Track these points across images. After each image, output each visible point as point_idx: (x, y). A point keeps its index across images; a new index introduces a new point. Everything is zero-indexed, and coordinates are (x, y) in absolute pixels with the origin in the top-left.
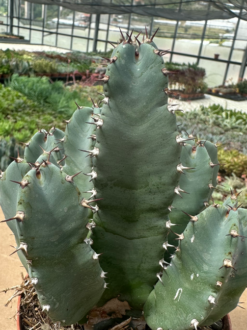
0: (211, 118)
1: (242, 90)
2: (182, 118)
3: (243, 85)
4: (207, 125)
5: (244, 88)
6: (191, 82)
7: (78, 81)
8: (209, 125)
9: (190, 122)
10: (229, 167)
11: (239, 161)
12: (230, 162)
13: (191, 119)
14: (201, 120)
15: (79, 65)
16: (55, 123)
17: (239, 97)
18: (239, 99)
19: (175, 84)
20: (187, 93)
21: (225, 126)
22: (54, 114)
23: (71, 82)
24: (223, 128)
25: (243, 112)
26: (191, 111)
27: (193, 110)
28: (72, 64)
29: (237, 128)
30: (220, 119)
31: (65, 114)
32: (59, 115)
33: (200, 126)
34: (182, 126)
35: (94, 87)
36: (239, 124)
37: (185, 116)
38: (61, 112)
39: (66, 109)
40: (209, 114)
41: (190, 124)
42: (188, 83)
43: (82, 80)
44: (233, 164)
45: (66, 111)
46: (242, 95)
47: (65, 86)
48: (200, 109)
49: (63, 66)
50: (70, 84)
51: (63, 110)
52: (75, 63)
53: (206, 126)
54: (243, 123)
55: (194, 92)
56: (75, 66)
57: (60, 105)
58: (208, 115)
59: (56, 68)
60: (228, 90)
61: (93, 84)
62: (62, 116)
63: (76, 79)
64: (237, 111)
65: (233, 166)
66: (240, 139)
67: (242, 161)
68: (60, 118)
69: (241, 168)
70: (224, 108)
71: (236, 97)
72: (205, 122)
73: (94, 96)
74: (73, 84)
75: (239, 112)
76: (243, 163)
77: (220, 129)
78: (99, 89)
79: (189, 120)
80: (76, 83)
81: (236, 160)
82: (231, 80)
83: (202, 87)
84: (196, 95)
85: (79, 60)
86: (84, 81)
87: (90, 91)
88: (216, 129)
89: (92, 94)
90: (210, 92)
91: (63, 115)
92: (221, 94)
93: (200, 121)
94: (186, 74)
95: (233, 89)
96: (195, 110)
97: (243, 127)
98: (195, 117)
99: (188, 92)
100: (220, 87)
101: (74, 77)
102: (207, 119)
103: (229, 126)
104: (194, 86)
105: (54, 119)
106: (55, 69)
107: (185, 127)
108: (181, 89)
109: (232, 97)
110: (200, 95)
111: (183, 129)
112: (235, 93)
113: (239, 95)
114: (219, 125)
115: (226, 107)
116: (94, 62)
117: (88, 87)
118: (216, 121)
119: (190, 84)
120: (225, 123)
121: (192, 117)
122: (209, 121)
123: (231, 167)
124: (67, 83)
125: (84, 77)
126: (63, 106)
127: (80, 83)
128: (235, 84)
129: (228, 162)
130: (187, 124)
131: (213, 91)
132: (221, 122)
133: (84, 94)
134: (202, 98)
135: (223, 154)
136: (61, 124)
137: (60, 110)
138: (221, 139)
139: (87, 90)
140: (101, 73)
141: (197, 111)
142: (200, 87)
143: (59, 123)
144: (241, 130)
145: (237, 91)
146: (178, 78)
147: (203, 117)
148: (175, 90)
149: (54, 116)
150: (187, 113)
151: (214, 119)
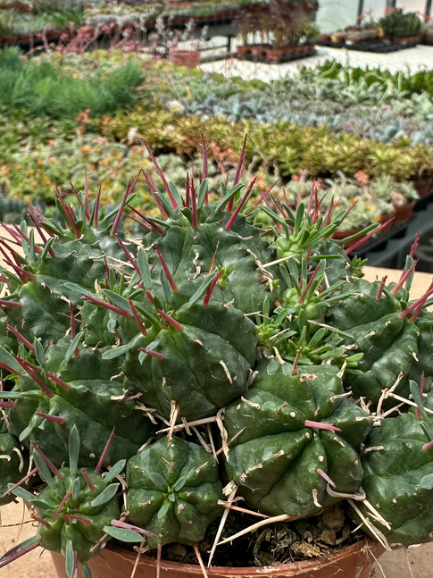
0: (319, 85)
1: (391, 30)
2: (261, 93)
3: (392, 20)
4: (312, 101)
5: (395, 25)
6: (283, 25)
7: (52, 45)
8: (315, 99)
9: (278, 98)
10: (336, 163)
11: (353, 149)
12: (337, 155)
13: (278, 93)
14: (299, 92)
15: (58, 15)
16: (9, 126)
17: (385, 46)
18: (386, 49)
19: (254, 33)
20: (279, 48)
21: (346, 97)
22: (6, 111)
23: (39, 48)
24: (340, 102)
25: (382, 70)
26: (281, 77)
27: (283, 75)
28: (45, 15)
29: (368, 99)
30: (335, 88)
31: (27, 108)
32: (16, 111)
33: (296, 103)
34: (259, 106)
35: (87, 54)
36: (372, 92)
37: (268, 89)
38: (18, 105)
39: (27, 98)
40: (315, 78)
41: (276, 102)
42: (279, 26)
43: (60, 42)
44: (342, 156)
45: (30, 102)
46: (392, 40)
47: (29, 57)
48: (297, 72)
49: (26, 20)
50: (37, 53)
51: (22, 100)
52: (49, 14)
53: (308, 102)
54: (380, 88)
55: (293, 44)
56: (51, 18)
57: (16, 93)
58: (312, 81)
59: (9, 24)
60: (364, 34)
61: (86, 47)
62: (20, 112)
63: (49, 42)
64: (371, 68)
65: (343, 160)
66: (371, 118)
67: (358, 149)
68: (16, 116)
69: (357, 164)
70: (344, 65)
71: (380, 45)
72: (306, 95)
73: (88, 69)
74: (44, 50)
75: (374, 69)
76: (359, 152)
77: (335, 105)
78: (97, 57)
79: (275, 95)
80: (50, 48)
81: (345, 148)
82: (369, 13)
83: (307, 32)
84: (299, 49)
85: (60, 7)
86: (65, 44)
87: (80, 63)
88: (327, 105)
89: (83, 67)
90: (327, 42)
91: (23, 110)
92: (349, 43)
93: (297, 96)
94: (273, 9)
95: (372, 31)
96: (287, 76)
97: (378, 96)
98: (288, 89)
99: (281, 45)
100: (349, 29)
101: (44, 39)
102: (311, 89)
103: (354, 98)
104: (293, 33)
105: (5, 120)
106: (8, 28)
107: (265, 108)
108: (265, 41)
109: (373, 46)
110: (306, 48)
111: (260, 112)
112: (377, 39)
113: (387, 42)
114: (334, 99)
115: (348, 63)
116: (90, 7)
117: (74, 54)
118: (328, 91)
119: (281, 29)
120: (344, 92)
121: (282, 88)
122: (315, 93)
123: (340, 164)
124: (32, 51)
125: (64, 36)
126: (22, 93)
127: (59, 48)
128: (376, 21)
129: (333, 155)
130: (270, 101)
131: (334, 39)
132: (337, 92)
133: (67, 68)
134: (312, 54)
135: (328, 145)
136: (20, 126)
137: (16, 101)
138: (332, 120)
139: (72, 60)
140: (99, 25)
141: (291, 76)
142: (303, 34)
143: (15, 125)
144: (375, 101)
145: (381, 33)
146: (257, 19)
147: (302, 86)
148: (255, 45)
149: (6, 114)
150: (272, 81)
151: (323, 87)
